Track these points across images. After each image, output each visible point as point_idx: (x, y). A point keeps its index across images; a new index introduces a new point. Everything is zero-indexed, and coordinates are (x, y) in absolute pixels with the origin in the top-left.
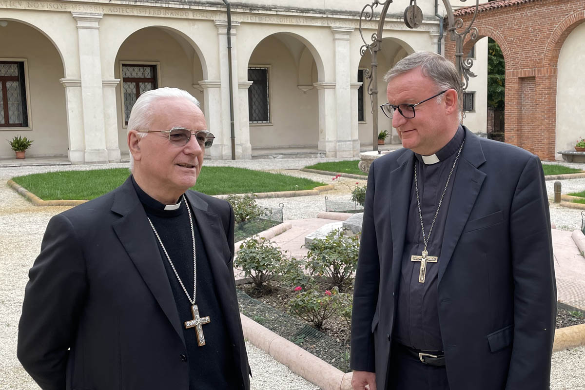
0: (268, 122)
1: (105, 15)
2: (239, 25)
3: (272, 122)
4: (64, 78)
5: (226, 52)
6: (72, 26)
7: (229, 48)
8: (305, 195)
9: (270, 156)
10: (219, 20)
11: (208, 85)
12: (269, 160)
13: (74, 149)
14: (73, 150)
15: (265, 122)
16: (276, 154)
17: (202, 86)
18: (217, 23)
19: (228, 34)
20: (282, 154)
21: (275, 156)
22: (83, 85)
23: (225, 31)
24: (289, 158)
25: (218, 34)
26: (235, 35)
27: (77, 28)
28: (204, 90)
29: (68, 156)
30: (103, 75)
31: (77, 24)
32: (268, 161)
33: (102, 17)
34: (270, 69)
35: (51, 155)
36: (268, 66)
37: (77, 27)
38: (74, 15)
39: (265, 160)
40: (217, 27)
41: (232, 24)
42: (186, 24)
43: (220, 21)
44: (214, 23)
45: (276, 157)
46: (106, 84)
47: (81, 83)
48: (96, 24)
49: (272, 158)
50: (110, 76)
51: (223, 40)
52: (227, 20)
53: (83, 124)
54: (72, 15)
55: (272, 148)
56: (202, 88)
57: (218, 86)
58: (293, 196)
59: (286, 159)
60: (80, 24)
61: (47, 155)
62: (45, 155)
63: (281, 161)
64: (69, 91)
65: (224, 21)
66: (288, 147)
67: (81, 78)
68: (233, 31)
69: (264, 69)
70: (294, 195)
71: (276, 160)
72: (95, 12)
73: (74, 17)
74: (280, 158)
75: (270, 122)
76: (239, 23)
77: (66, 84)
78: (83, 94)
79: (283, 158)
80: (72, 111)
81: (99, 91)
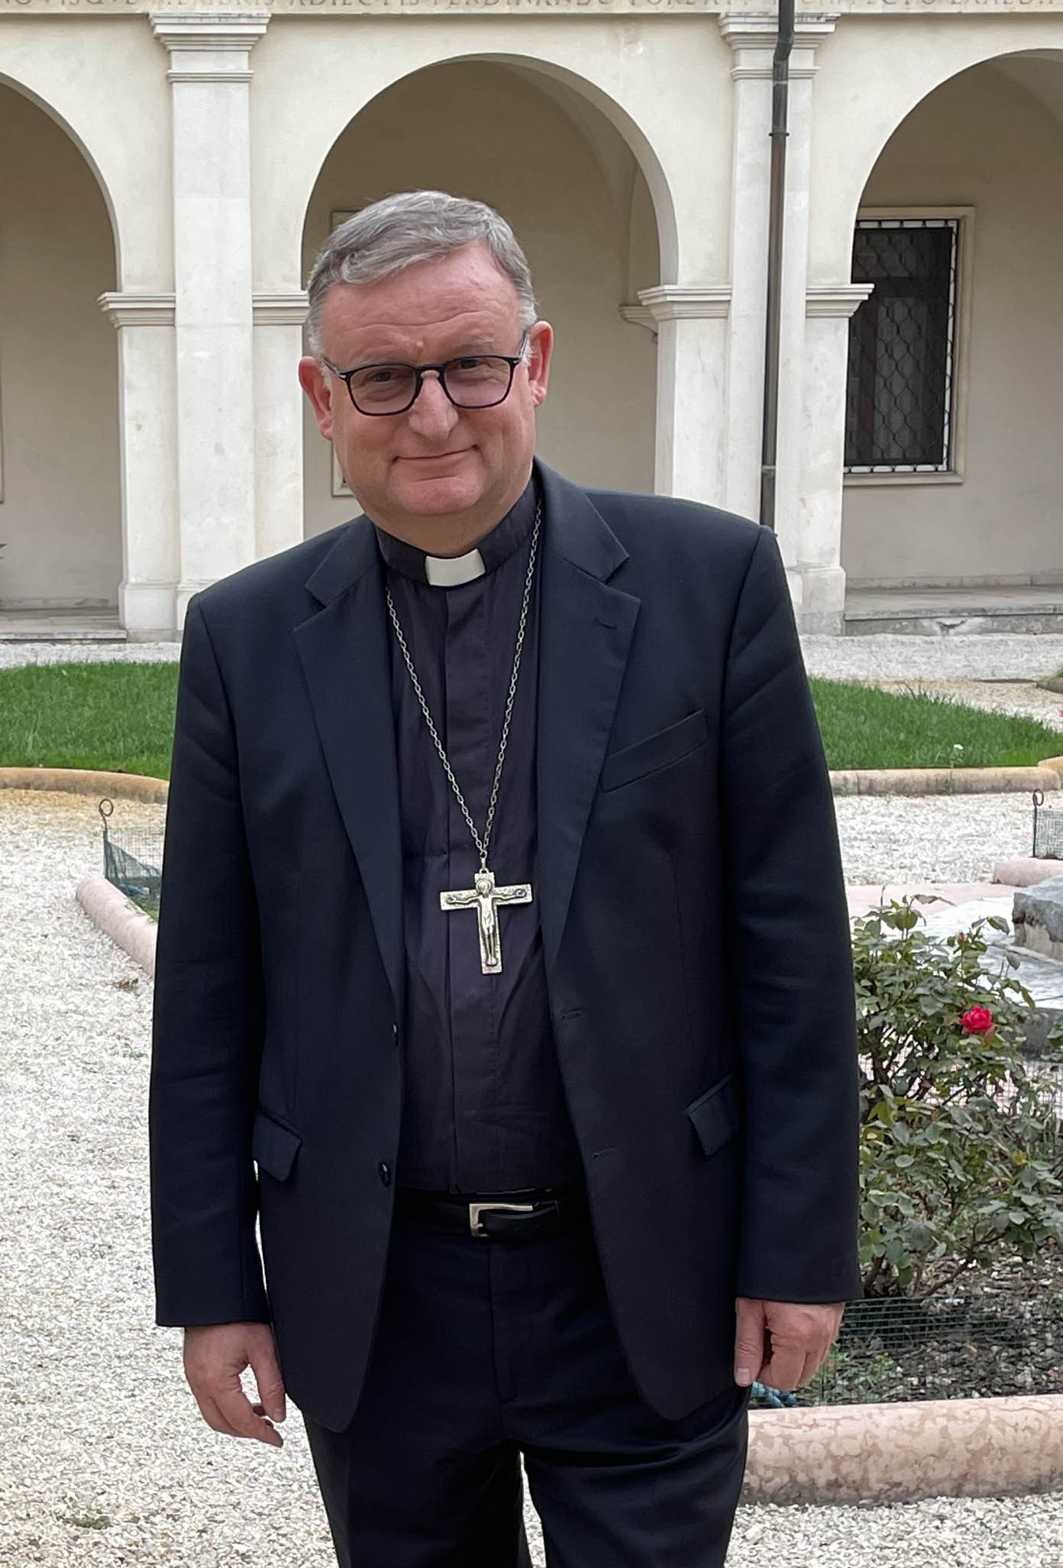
0: (942, 467)
1: (276, 19)
2: (830, 28)
3: (960, 469)
4: (115, 291)
5: (764, 156)
6: (150, 73)
7: (778, 138)
8: (995, 790)
9: (926, 623)
10: (739, 15)
11: (676, 308)
12: (918, 639)
13: (139, 580)
14: (134, 585)
15: (930, 468)
16: (954, 613)
17: (654, 311)
18: (732, 29)
19: (780, 72)
20: (982, 613)
21: (948, 622)
22: (180, 318)
23: (764, 59)
24: (1013, 631)
25: (734, 79)
26: (808, 75)
27: (171, 80)
28: (662, 329)
29: (120, 605)
30: (257, 275)
31: (170, 68)
32: (913, 644)
33: (262, 30)
34: (970, 223)
35: (65, 604)
36: (959, 212)
37: (168, 77)
38: (160, 30)
39: (899, 637)
40: (730, 43)
41: (797, 28)
42: (599, 37)
43: (747, 15)
44: (721, 27)
45: (952, 626)
46: (266, 313)
47: (174, 309)
48: (237, 63)
49: (937, 628)
50: (286, 279)
51: (756, 100)
52: (775, 11)
53: (176, 477)
54: (153, 28)
55: (948, 586)
56: (652, 319)
57: (717, 307)
58: (941, 793)
59: (997, 637)
60: (182, 63)
61: (53, 604)
62: (46, 601)
63: (974, 644)
64: (131, 345)
65: (765, 15)
66: (1027, 580)
67: (174, 291)
68: (798, 60)
69: (941, 224)
70: (945, 789)
71: (953, 638)
72: (236, 11)
73: (158, 37)
74: (971, 632)
75: (949, 469)
76: (828, 21)
77: (119, 315)
78: (180, 355)
79: (983, 631)
80: (139, 427)
81: (241, 340)
